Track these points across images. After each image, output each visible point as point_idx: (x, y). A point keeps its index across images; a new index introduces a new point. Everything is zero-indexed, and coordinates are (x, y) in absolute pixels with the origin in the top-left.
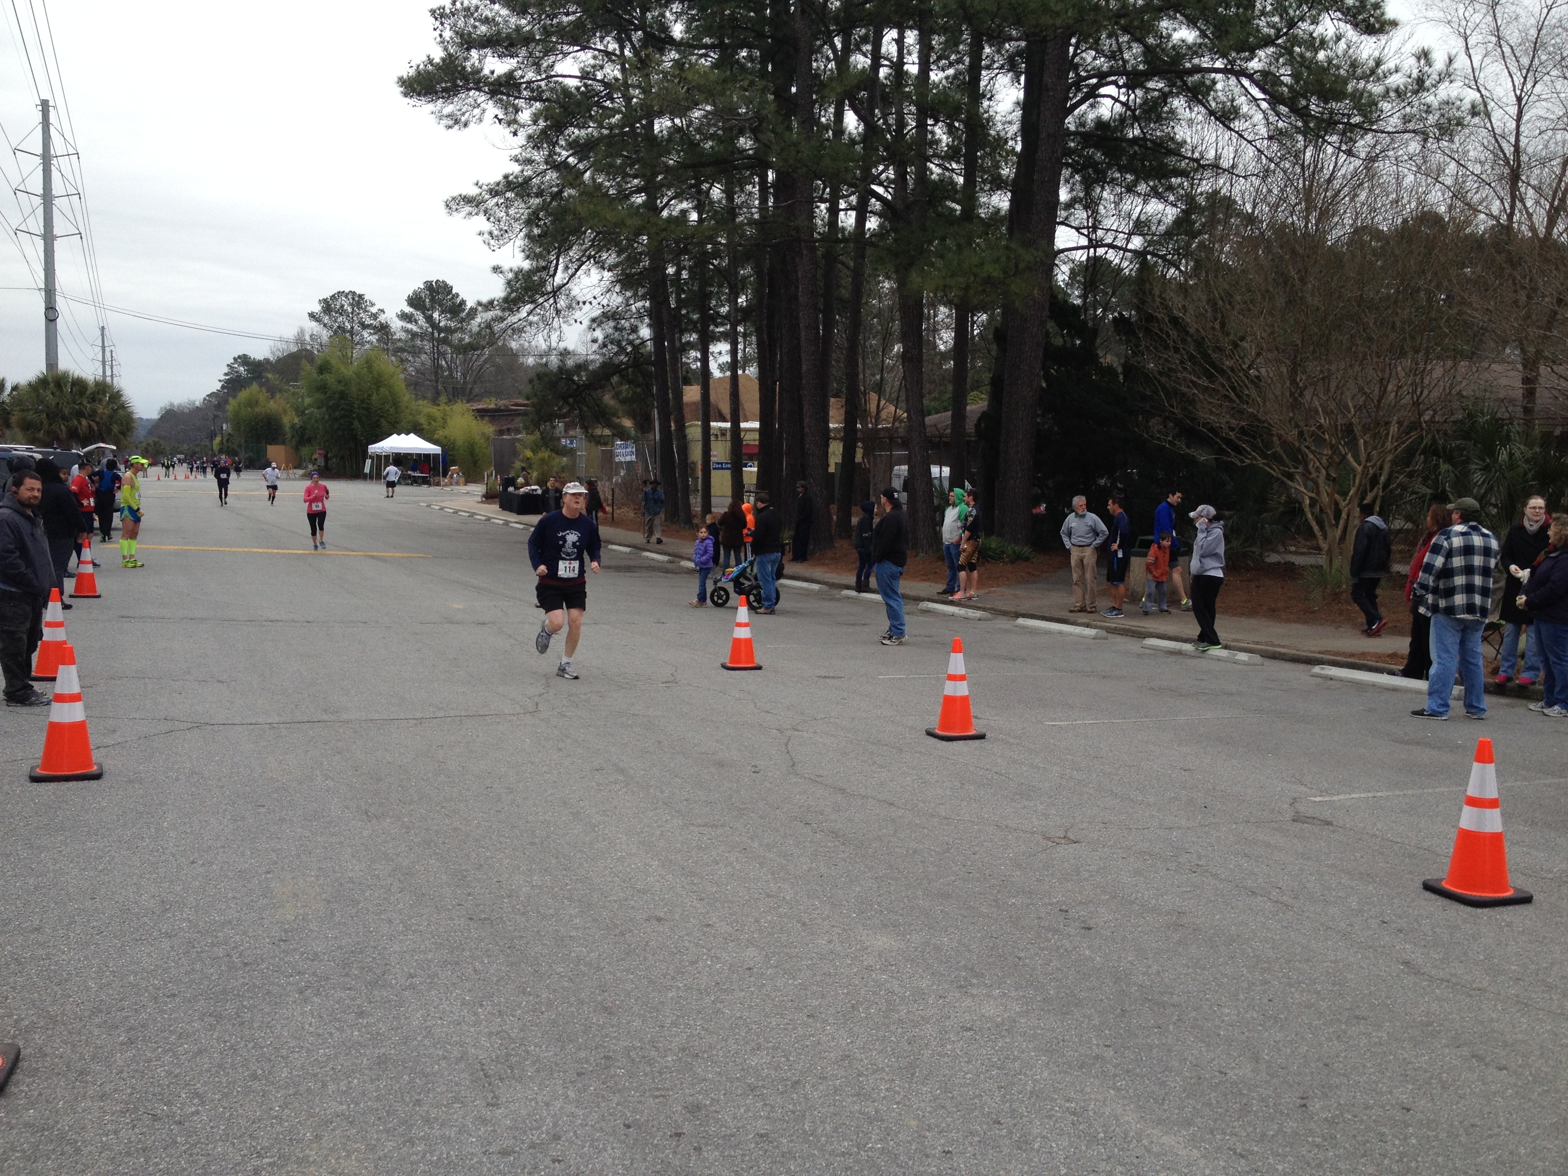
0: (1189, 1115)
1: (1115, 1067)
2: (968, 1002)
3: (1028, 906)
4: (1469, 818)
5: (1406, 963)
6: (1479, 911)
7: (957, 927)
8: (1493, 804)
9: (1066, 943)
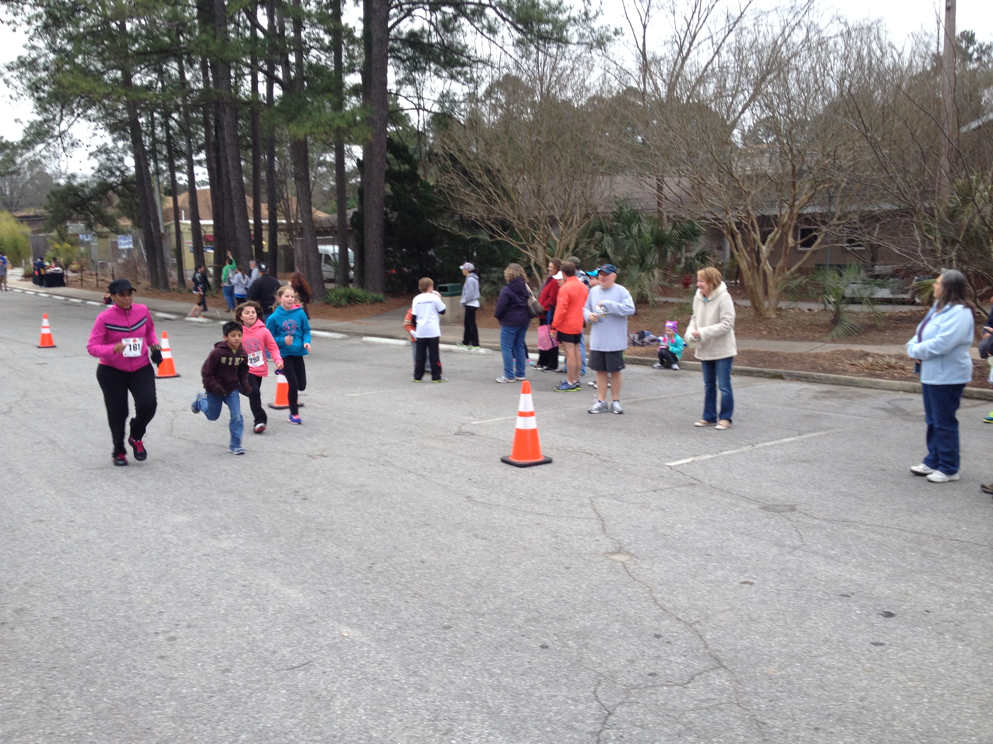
0: (307, 579)
1: (281, 562)
3: (277, 491)
5: (469, 497)
7: (228, 507)
8: (532, 414)
9: (289, 508)
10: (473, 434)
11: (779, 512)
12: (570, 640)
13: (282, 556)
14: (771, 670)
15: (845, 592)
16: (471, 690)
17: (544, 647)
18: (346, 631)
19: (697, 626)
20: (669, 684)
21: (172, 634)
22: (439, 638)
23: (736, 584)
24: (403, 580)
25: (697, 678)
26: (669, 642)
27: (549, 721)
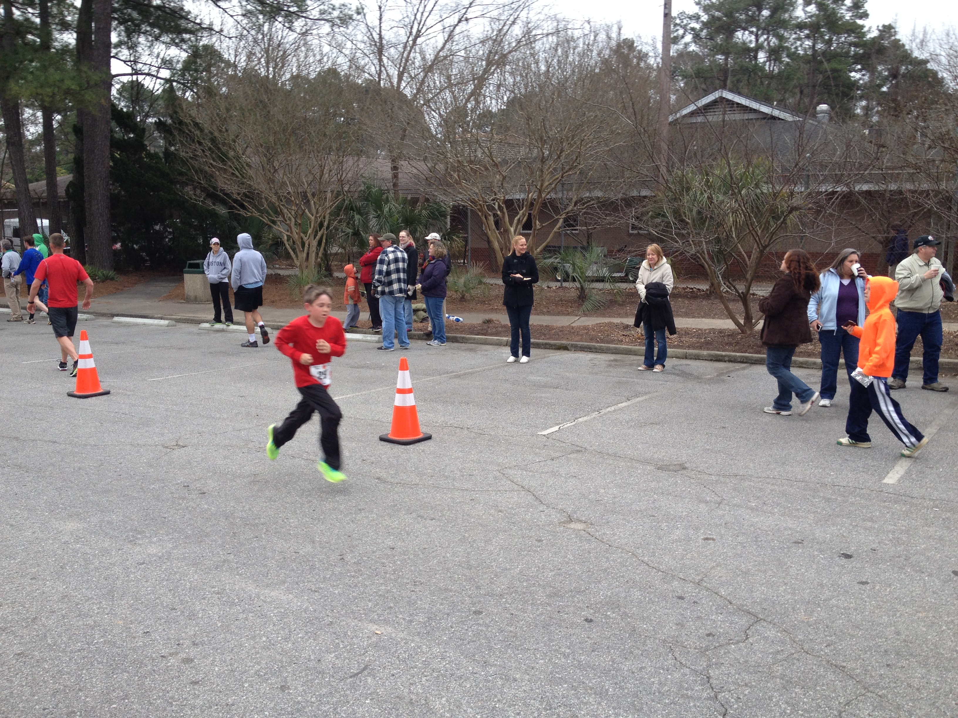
0: (283, 578)
1: (237, 563)
2: (138, 548)
3: (163, 487)
4: (399, 400)
5: (378, 478)
6: (408, 447)
7: (120, 508)
8: (410, 391)
9: (192, 504)
11: (675, 471)
12: (606, 611)
13: (232, 556)
14: (802, 617)
15: (795, 539)
16: (557, 673)
17: (588, 621)
19: (705, 584)
20: (731, 641)
21: (183, 655)
23: (700, 541)
24: (389, 569)
25: (750, 633)
26: (695, 602)
27: (660, 693)
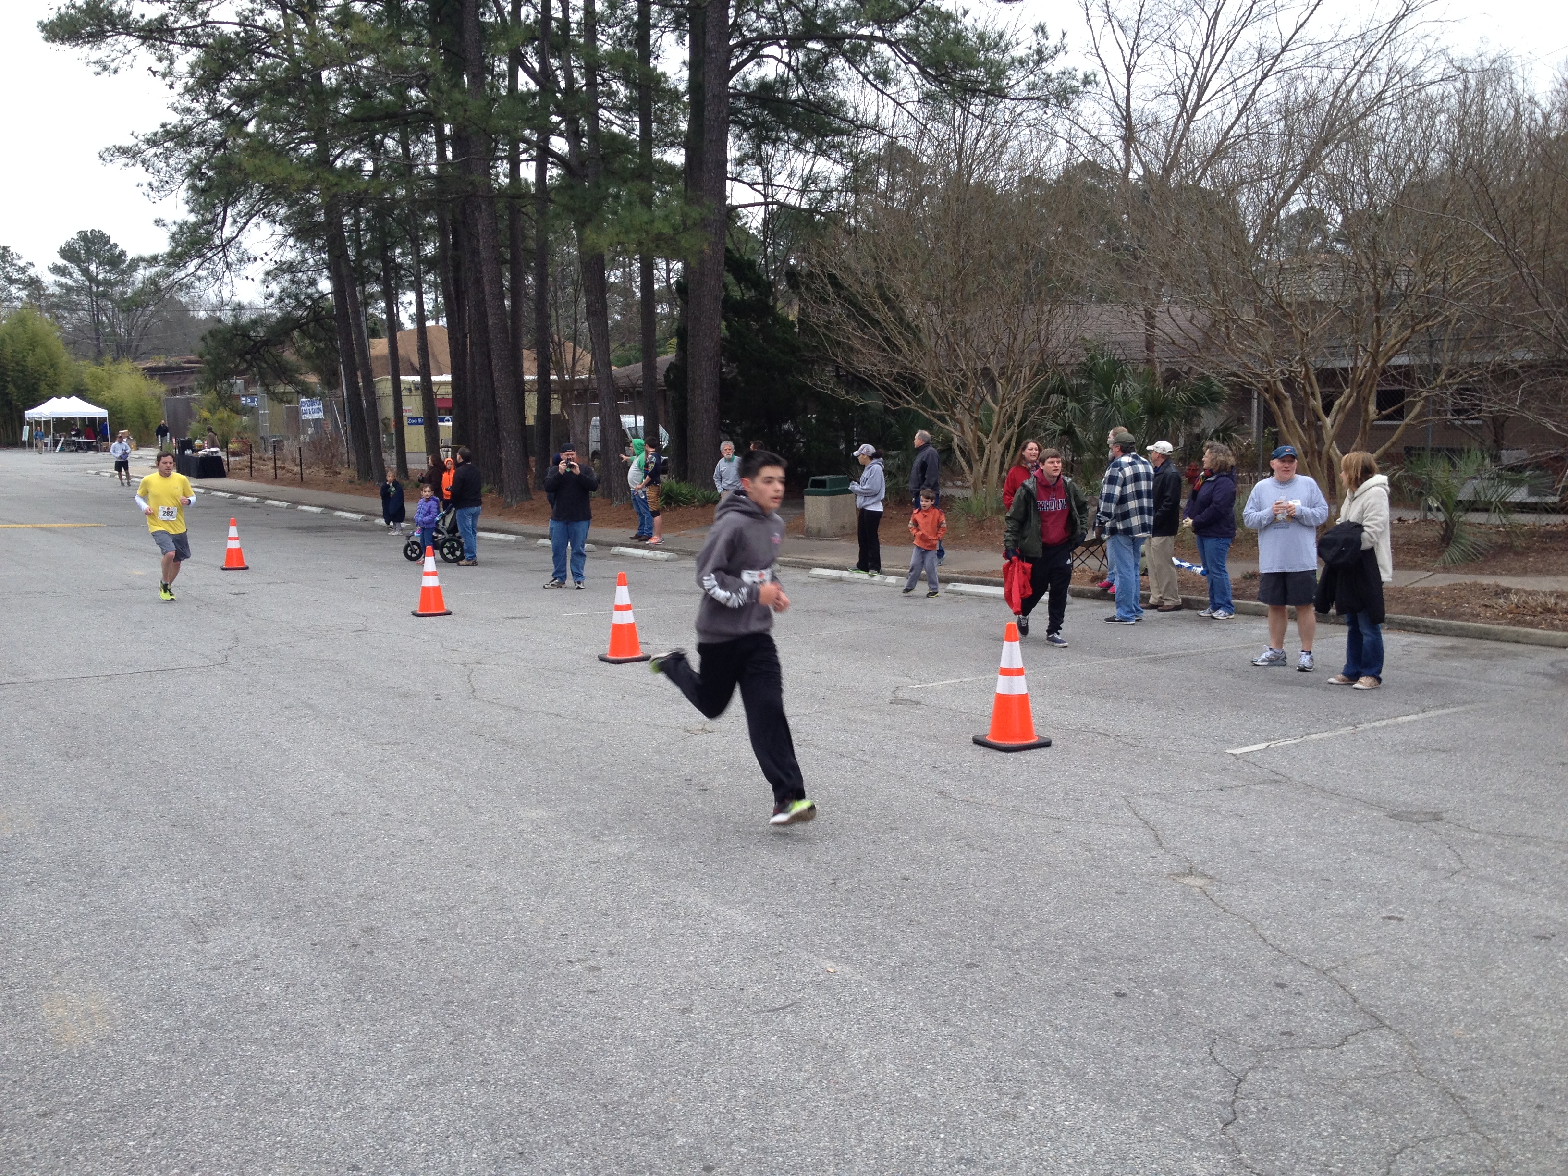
0: (749, 897)
1: (703, 874)
3: (660, 779)
4: (1002, 685)
6: (1009, 754)
7: (599, 798)
9: (685, 801)
10: (919, 703)
11: (1418, 822)
12: (1154, 987)
13: (702, 865)
14: (1457, 1031)
15: (1541, 932)
16: (1032, 1045)
17: (1119, 995)
18: (830, 966)
19: (1334, 973)
20: (1312, 1045)
21: (593, 963)
22: (966, 980)
23: (1377, 919)
24: (887, 903)
25: (1352, 1039)
26: (1300, 994)
27: (1156, 1086)
